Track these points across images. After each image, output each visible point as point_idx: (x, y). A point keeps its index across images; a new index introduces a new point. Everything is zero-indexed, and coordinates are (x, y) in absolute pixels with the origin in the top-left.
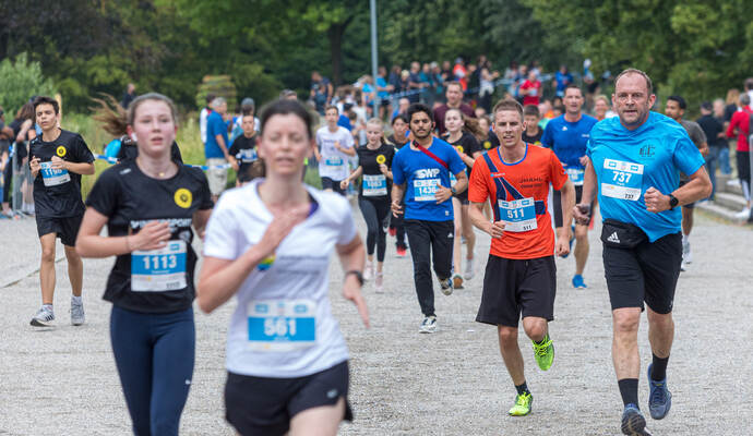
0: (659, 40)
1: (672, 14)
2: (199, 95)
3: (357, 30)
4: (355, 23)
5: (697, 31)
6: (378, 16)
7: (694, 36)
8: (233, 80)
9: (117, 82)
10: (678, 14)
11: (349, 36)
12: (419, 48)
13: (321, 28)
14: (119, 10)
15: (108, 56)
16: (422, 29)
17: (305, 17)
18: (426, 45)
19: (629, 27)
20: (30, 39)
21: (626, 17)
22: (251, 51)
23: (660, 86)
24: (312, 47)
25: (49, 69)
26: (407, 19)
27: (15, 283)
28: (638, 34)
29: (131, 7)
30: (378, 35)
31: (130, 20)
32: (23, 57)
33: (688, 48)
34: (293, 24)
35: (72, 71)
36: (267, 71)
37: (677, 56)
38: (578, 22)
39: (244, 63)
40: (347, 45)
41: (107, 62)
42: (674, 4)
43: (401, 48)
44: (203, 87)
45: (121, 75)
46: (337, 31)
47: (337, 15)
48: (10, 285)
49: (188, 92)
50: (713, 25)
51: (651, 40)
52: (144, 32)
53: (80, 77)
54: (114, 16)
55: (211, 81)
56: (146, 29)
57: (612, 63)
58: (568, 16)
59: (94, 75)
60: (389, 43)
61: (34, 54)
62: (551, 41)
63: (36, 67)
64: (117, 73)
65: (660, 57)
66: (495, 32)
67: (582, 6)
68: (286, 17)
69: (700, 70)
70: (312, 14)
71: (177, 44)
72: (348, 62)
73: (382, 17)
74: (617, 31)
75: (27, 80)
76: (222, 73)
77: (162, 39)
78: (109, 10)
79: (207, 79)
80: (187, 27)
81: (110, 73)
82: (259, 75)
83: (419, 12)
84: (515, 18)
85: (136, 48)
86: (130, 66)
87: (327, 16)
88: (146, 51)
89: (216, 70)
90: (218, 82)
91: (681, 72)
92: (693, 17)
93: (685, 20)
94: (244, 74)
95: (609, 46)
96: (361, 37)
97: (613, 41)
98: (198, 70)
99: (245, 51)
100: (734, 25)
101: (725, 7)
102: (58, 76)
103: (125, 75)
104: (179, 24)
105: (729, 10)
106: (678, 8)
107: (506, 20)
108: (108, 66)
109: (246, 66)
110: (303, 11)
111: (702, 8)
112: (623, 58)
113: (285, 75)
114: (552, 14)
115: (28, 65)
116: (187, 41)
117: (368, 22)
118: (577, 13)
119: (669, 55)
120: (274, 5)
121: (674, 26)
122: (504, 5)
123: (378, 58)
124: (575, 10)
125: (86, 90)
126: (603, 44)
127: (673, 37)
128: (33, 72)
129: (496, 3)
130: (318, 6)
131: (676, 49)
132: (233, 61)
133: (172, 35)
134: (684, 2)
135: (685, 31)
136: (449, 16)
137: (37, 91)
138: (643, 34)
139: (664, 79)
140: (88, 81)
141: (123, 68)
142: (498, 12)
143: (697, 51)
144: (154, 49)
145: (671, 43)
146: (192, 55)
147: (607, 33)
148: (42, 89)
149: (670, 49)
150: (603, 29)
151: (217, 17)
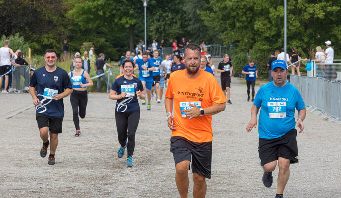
0: (250, 34)
1: (254, 24)
2: (81, 49)
3: (140, 27)
4: (137, 25)
5: (263, 30)
6: (147, 22)
7: (262, 32)
8: (94, 44)
9: (52, 43)
10: (257, 24)
11: (136, 29)
12: (163, 34)
13: (127, 26)
14: (52, 18)
15: (48, 35)
16: (164, 28)
17: (122, 22)
18: (165, 33)
19: (239, 28)
20: (21, 28)
21: (238, 24)
22: (100, 33)
23: (250, 50)
24: (123, 32)
25: (27, 39)
26: (158, 24)
27: (11, 117)
28: (242, 31)
29: (57, 16)
30: (147, 28)
31: (57, 22)
32: (18, 34)
33: (260, 37)
34: (116, 24)
35: (35, 39)
36: (106, 41)
37: (256, 40)
38: (220, 26)
40: (136, 32)
41: (48, 36)
42: (255, 20)
43: (156, 34)
44: (83, 46)
46: (133, 27)
47: (133, 22)
48: (9, 118)
49: (78, 48)
50: (269, 28)
51: (247, 33)
52: (61, 26)
53: (38, 41)
54: (51, 20)
55: (86, 44)
56: (62, 24)
57: (233, 41)
58: (217, 24)
59: (43, 41)
60: (152, 31)
61: (22, 33)
62: (210, 33)
63: (22, 38)
64: (52, 40)
65: (250, 39)
66: (189, 28)
67: (222, 20)
68: (114, 21)
69: (264, 45)
70: (123, 21)
71: (74, 30)
72: (136, 38)
73: (148, 23)
74: (235, 30)
75: (19, 42)
76: (90, 41)
77: (68, 28)
78: (49, 17)
79: (84, 43)
80: (77, 24)
81: (49, 40)
82: (104, 42)
83: (163, 21)
84: (197, 23)
85: (59, 31)
86: (56, 38)
87: (129, 22)
88: (62, 33)
89: (87, 40)
90: (88, 44)
91: (257, 45)
92: (262, 26)
93: (259, 26)
94: (98, 41)
95: (232, 35)
96: (141, 29)
97: (233, 33)
98: (81, 40)
99: (98, 33)
100: (277, 29)
101: (273, 22)
102: (30, 41)
103: (55, 41)
104: (74, 23)
105: (275, 23)
106: (256, 22)
107: (194, 24)
108: (48, 38)
109: (99, 39)
110: (120, 19)
111: (265, 22)
112: (236, 40)
113: (113, 42)
114: (211, 23)
115: (20, 36)
116: (78, 29)
117: (144, 24)
118: (220, 23)
119: (253, 39)
120: (109, 16)
121: (255, 28)
122: (193, 18)
123: (147, 37)
124: (219, 21)
125: (40, 46)
126: (229, 34)
127: (255, 32)
128: (21, 40)
129: (190, 17)
130: (126, 18)
131: (256, 37)
132: (94, 37)
133: (72, 27)
134: (259, 20)
135: (259, 30)
136: (174, 22)
137: (22, 47)
138: (244, 31)
139: (251, 48)
140: (41, 43)
141: (54, 39)
142: (191, 20)
143: (263, 38)
144: (65, 32)
145: (254, 34)
146: (79, 34)
147: (231, 30)
148: (24, 46)
149: (254, 37)
150: (229, 29)
151: (88, 21)
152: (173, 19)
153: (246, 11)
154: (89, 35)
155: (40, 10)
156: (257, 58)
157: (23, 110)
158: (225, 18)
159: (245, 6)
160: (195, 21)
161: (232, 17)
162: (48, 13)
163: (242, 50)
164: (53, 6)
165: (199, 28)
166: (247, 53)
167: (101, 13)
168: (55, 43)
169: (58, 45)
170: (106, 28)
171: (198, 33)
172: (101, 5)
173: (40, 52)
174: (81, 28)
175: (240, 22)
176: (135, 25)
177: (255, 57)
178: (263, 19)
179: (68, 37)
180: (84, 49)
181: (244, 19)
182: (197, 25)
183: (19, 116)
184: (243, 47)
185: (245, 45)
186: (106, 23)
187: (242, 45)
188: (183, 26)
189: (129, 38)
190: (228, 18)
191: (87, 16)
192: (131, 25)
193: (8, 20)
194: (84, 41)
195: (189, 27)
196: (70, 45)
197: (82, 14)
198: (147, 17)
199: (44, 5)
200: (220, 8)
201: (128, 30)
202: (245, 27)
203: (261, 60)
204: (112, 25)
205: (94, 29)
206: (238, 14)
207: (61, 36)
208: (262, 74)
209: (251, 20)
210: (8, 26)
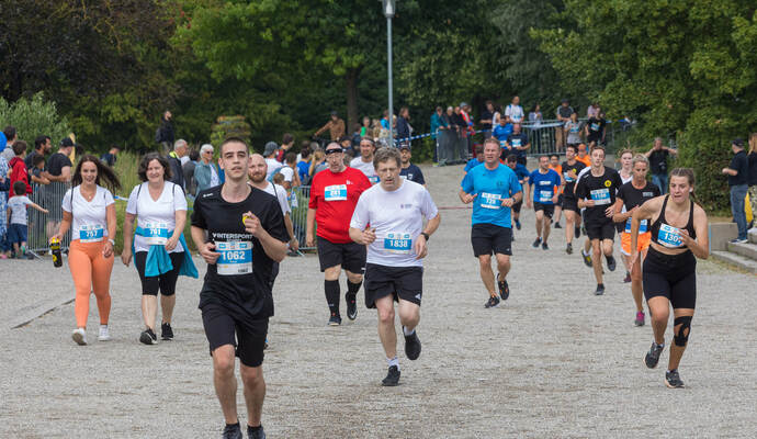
0: (677, 86)
1: (692, 60)
2: (214, 135)
3: (374, 72)
4: (366, 69)
5: (716, 77)
6: (393, 57)
7: (712, 82)
8: (248, 121)
9: (131, 120)
10: (697, 59)
11: (365, 77)
12: (435, 90)
13: (338, 71)
14: (135, 49)
15: (122, 96)
16: (437, 72)
17: (325, 60)
19: (648, 72)
20: (46, 79)
21: (645, 62)
22: (265, 89)
23: (679, 132)
24: (328, 87)
25: (64, 108)
26: (423, 60)
27: (25, 324)
28: (657, 80)
29: (147, 45)
30: (394, 75)
31: (145, 59)
32: (40, 95)
33: (707, 93)
34: (308, 67)
35: (85, 109)
36: (282, 111)
37: (696, 102)
38: (596, 69)
39: (260, 102)
40: (363, 85)
41: (121, 100)
42: (693, 50)
43: (417, 89)
44: (218, 127)
45: (136, 113)
46: (354, 74)
48: (20, 326)
49: (203, 131)
50: (731, 71)
51: (670, 86)
52: (158, 74)
53: (93, 115)
54: (130, 55)
55: (226, 121)
56: (161, 67)
57: (631, 108)
58: (585, 63)
59: (109, 113)
60: (404, 84)
61: (50, 93)
62: (569, 86)
63: (51, 107)
64: (132, 111)
65: (679, 103)
66: (509, 74)
67: (600, 51)
68: (302, 57)
69: (718, 117)
70: (329, 57)
71: (192, 82)
72: (365, 103)
73: (396, 61)
74: (636, 77)
75: (42, 119)
76: (237, 113)
77: (177, 77)
78: (125, 48)
79: (221, 119)
80: (202, 64)
81: (124, 112)
82: (275, 116)
83: (434, 53)
84: (531, 60)
85: (152, 87)
86: (145, 105)
87: (346, 60)
88: (161, 92)
89: (230, 109)
90: (232, 123)
91: (698, 118)
92: (712, 64)
93: (703, 66)
94: (260, 113)
95: (628, 91)
96: (380, 78)
97: (631, 87)
98: (213, 110)
99: (261, 89)
100: (752, 72)
101: (743, 54)
102: (72, 113)
103: (140, 113)
104: (193, 62)
105: (748, 57)
106: (696, 54)
107: (523, 61)
108: (122, 104)
109: (261, 106)
110: (320, 51)
111: (720, 54)
112: (640, 104)
113: (301, 115)
114: (570, 60)
115: (44, 103)
116: (203, 78)
117: (386, 64)
119: (688, 101)
120: (290, 43)
121: (692, 72)
122: (522, 45)
123: (394, 98)
124: (592, 56)
125: (99, 127)
126: (622, 89)
127: (691, 83)
128: (49, 111)
129: (513, 44)
130: (336, 50)
131: (695, 96)
132: (248, 100)
133: (186, 73)
134: (702, 48)
135: (703, 77)
136: (464, 56)
137: (52, 130)
138: (662, 79)
139: (682, 125)
140: (102, 120)
141: (138, 107)
142: (513, 52)
143: (716, 97)
144: (169, 87)
145: (690, 89)
146: (207, 94)
147: (625, 80)
148: (59, 128)
149: (689, 95)
150: (622, 75)
151: (232, 58)
152: (462, 46)
153: (668, 24)
154: (234, 95)
155: (99, 27)
156: (697, 153)
157: (59, 304)
158: (610, 44)
159: (663, 10)
160: (525, 52)
161: (629, 41)
162: (122, 37)
163: (658, 133)
164: (135, 18)
165: (538, 73)
166: (671, 141)
167: (267, 35)
168: (141, 119)
169: (150, 125)
170: (281, 77)
171: (533, 87)
172: (267, 13)
173: (100, 144)
174: (213, 76)
175: (653, 54)
176: (361, 66)
177: (692, 151)
178: (716, 45)
179: (176, 101)
180: (220, 134)
181: (662, 45)
182: (531, 66)
183: (48, 319)
184: (660, 125)
185: (666, 119)
186: (280, 63)
187: (657, 118)
188: (491, 68)
189: (345, 103)
190: (619, 46)
191: (229, 43)
192: (349, 69)
193: (12, 56)
194: (221, 113)
195: (508, 71)
196: (183, 124)
197: (216, 40)
198: (394, 44)
199: (112, 13)
200: (594, 18)
201: (341, 80)
202: (665, 71)
203: (710, 160)
204: (297, 69)
205: (248, 79)
206: (645, 34)
207: (159, 99)
208: (713, 198)
209: (681, 49)
210: (11, 73)
